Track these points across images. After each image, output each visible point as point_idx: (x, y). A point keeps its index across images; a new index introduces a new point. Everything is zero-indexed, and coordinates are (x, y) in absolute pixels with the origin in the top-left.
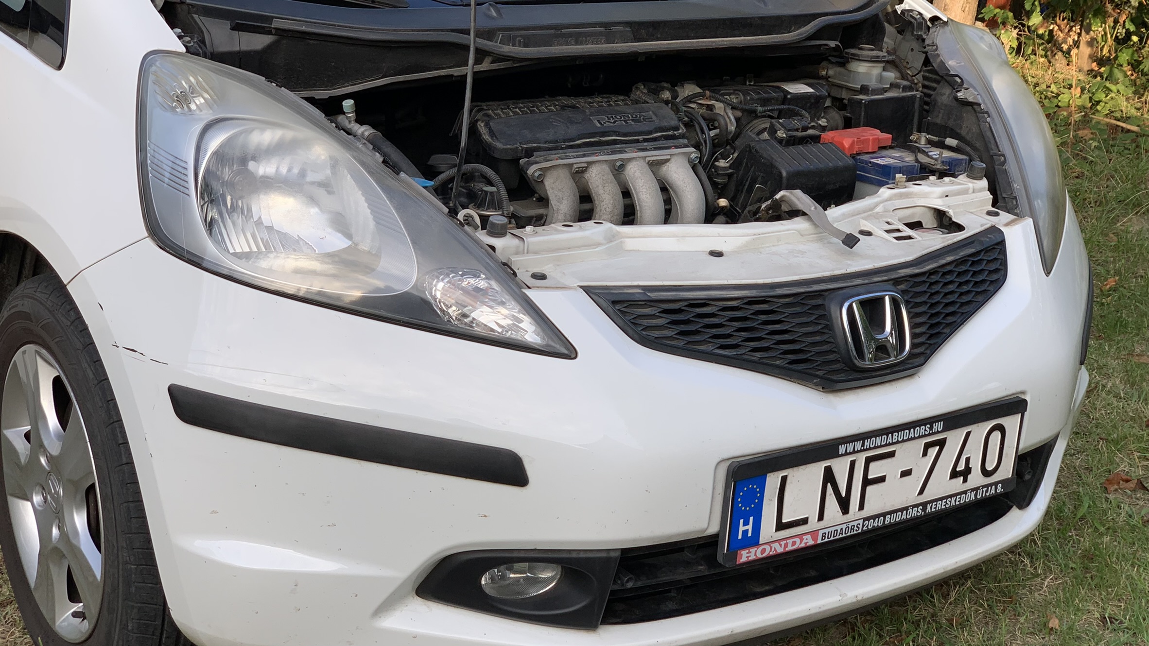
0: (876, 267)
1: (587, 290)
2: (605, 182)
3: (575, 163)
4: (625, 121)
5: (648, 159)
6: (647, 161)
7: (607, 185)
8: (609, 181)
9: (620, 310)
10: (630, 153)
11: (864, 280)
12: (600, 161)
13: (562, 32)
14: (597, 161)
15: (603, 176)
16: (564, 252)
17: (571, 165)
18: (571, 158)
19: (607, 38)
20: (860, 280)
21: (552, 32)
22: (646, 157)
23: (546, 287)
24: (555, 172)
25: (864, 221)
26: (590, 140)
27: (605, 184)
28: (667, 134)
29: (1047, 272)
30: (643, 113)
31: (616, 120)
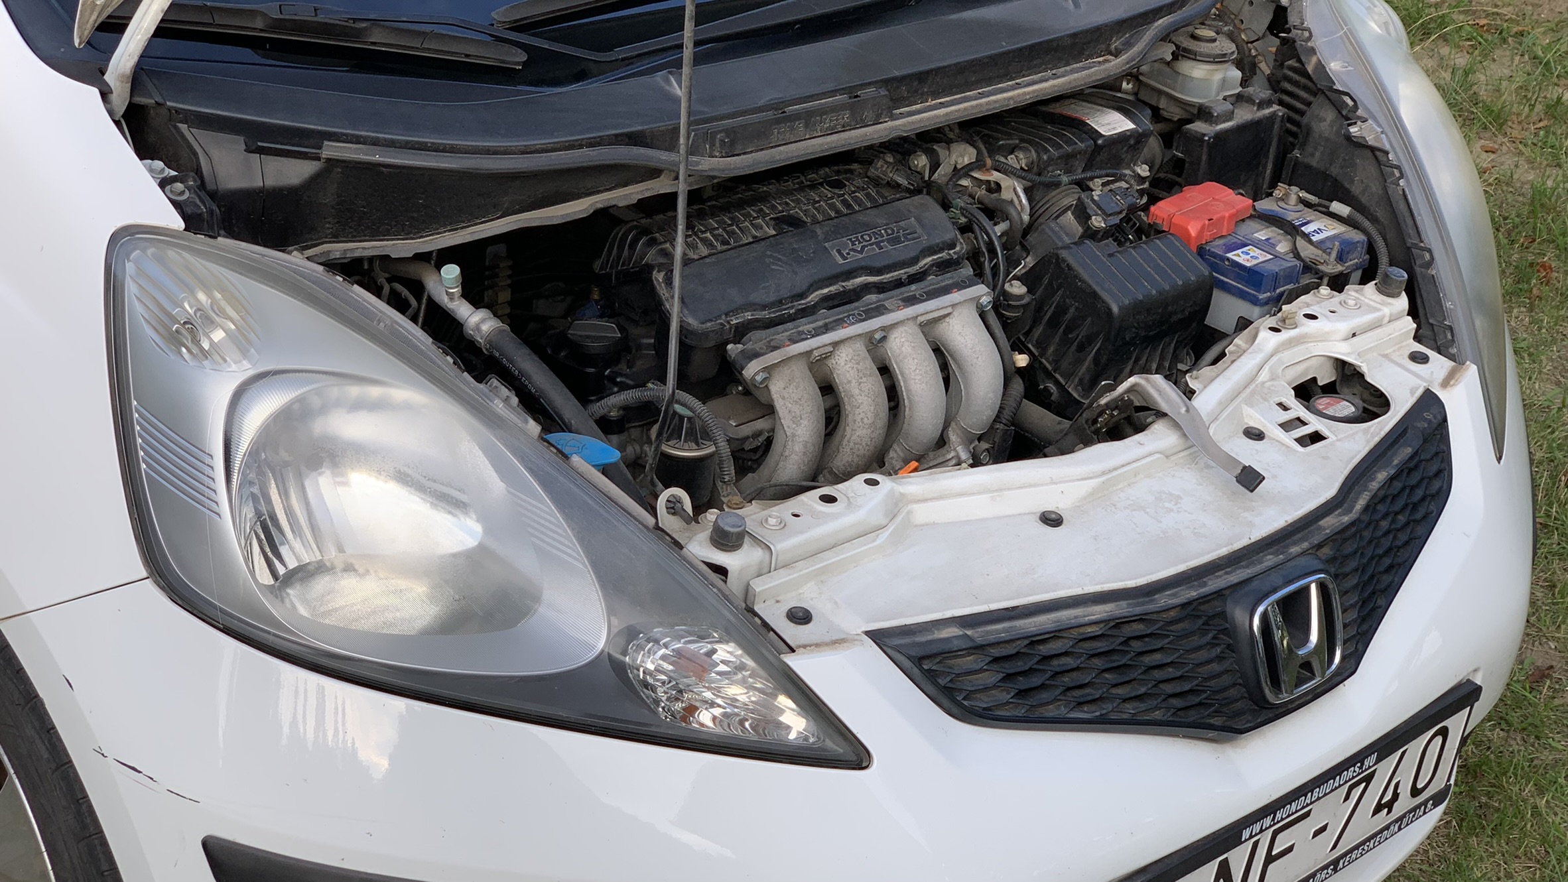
0: (1290, 522)
1: (878, 637)
2: (861, 375)
3: (816, 349)
4: (878, 244)
5: (921, 319)
6: (918, 322)
7: (864, 379)
8: (868, 373)
9: (929, 670)
10: (893, 311)
11: (1276, 554)
12: (850, 338)
13: (784, 112)
14: (847, 339)
15: (858, 364)
16: (831, 558)
17: (809, 353)
18: (807, 339)
19: (852, 108)
20: (1271, 557)
21: (770, 115)
22: (917, 317)
23: (817, 645)
24: (785, 368)
25: (1249, 409)
26: (830, 291)
27: (861, 378)
28: (939, 258)
29: (1498, 456)
30: (902, 224)
31: (865, 243)
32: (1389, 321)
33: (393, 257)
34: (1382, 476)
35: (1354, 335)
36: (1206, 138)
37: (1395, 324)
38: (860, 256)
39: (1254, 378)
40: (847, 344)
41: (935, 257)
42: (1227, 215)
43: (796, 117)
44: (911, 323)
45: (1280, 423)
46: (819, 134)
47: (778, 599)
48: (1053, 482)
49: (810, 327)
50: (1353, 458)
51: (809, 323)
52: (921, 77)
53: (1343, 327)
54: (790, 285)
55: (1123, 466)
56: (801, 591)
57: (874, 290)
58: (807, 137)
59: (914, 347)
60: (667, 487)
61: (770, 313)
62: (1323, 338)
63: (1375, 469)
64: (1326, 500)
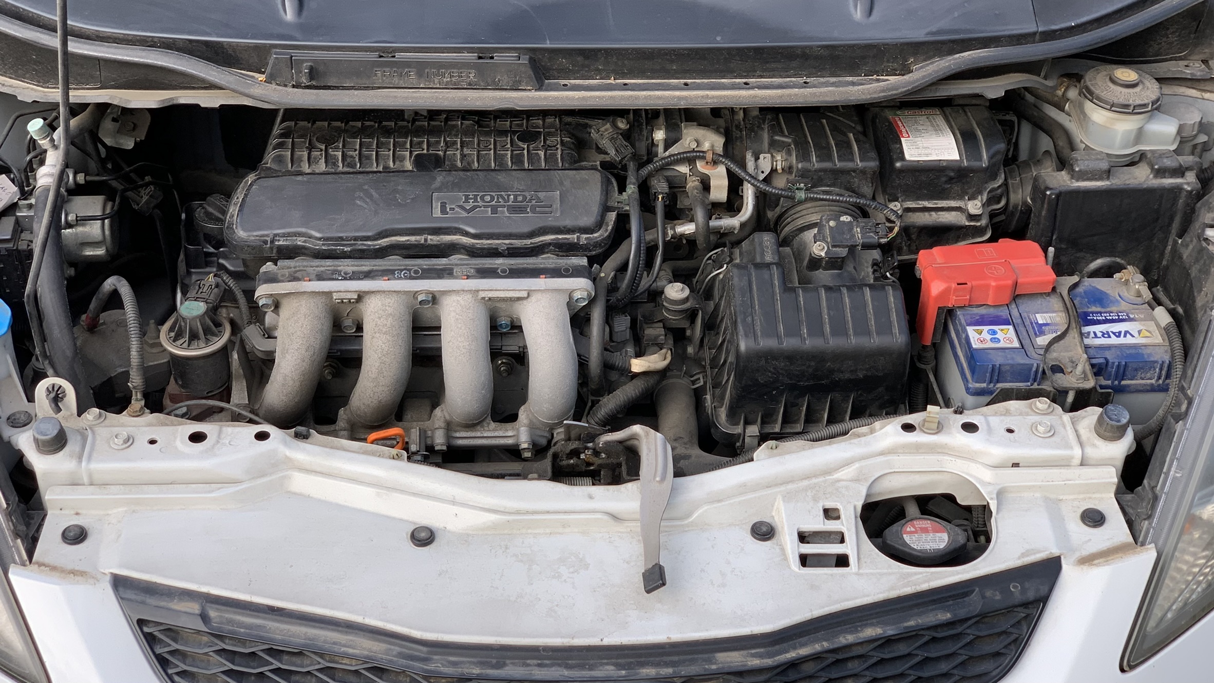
0: (672, 641)
3: (337, 292)
4: (494, 210)
5: (482, 294)
8: (384, 330)
9: (151, 634)
10: (456, 278)
11: (620, 667)
12: (384, 292)
13: (394, 57)
14: (378, 291)
15: (380, 318)
16: (151, 494)
17: (329, 294)
18: (337, 279)
19: (480, 70)
20: (612, 668)
21: (373, 57)
22: (478, 291)
23: (54, 568)
24: (295, 301)
25: (781, 502)
26: (408, 240)
27: (375, 333)
28: (566, 238)
29: (1128, 663)
30: (541, 195)
31: (481, 204)
32: (1082, 464)
33: (19, 98)
34: (870, 632)
35: (1015, 465)
36: (1048, 193)
37: (1085, 470)
38: (465, 214)
39: (828, 471)
40: (378, 297)
41: (560, 237)
42: (993, 284)
43: (407, 64)
44: (469, 296)
45: (801, 530)
46: (438, 86)
47: (80, 511)
48: (454, 502)
49: (350, 269)
50: (848, 600)
51: (352, 266)
52: (588, 53)
53: (1000, 451)
54: (361, 223)
55: (548, 512)
56: (110, 512)
57: (462, 251)
58: (421, 86)
59: (457, 319)
60: (57, 375)
61: (323, 245)
62: (970, 456)
63: (874, 621)
64: (750, 633)
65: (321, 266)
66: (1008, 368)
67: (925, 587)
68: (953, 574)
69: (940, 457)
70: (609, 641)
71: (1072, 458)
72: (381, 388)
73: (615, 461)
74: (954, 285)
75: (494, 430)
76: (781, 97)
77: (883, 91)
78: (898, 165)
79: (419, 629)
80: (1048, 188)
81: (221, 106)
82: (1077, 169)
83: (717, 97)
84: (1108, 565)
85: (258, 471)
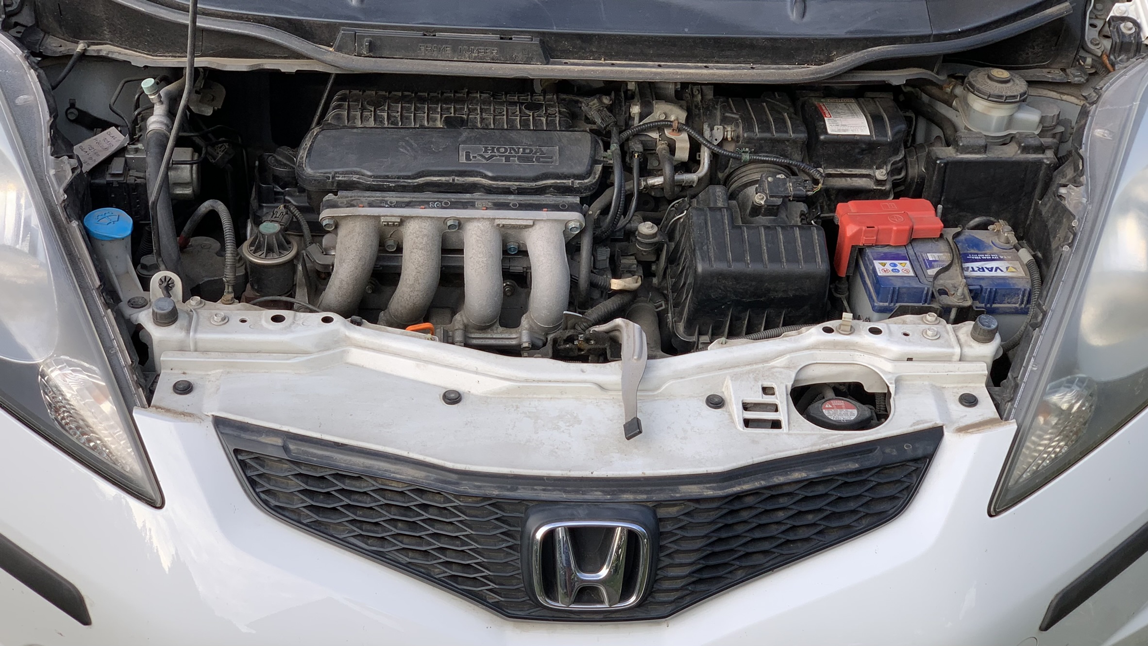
0: (647, 475)
1: (219, 422)
3: (383, 216)
4: (507, 159)
5: (497, 222)
6: (495, 224)
8: (421, 246)
9: (243, 461)
10: (477, 209)
11: (605, 493)
12: (421, 217)
13: (435, 35)
14: (417, 217)
15: (417, 237)
16: (242, 359)
17: (377, 218)
18: (385, 207)
19: (501, 49)
20: (600, 493)
21: (419, 35)
22: (494, 219)
23: (168, 410)
24: (351, 223)
25: (730, 381)
26: (440, 180)
27: (413, 249)
28: (564, 183)
29: (994, 510)
30: (544, 149)
31: (497, 154)
32: (960, 360)
33: (132, 64)
34: (797, 475)
35: (910, 359)
36: (938, 162)
37: (963, 365)
38: (484, 161)
39: (766, 360)
40: (416, 221)
41: (558, 181)
42: (895, 228)
43: (445, 41)
44: (488, 223)
45: (745, 401)
46: (468, 60)
47: (186, 372)
48: (476, 372)
49: (394, 200)
50: (780, 451)
51: (397, 197)
52: (586, 39)
53: (897, 348)
54: (403, 165)
55: (550, 381)
56: (209, 373)
57: (482, 189)
58: (455, 59)
59: (478, 240)
60: (167, 269)
61: (373, 181)
62: (875, 352)
63: (800, 468)
64: (706, 472)
65: (373, 197)
66: (904, 290)
67: (839, 444)
68: (861, 436)
69: (852, 353)
70: (597, 474)
71: (953, 354)
72: (416, 293)
73: (601, 347)
74: (864, 228)
75: (501, 333)
76: (733, 75)
77: (812, 74)
78: (822, 137)
79: (451, 462)
80: (938, 159)
81: (297, 71)
82: (961, 144)
83: (685, 74)
84: (980, 433)
85: (325, 346)
